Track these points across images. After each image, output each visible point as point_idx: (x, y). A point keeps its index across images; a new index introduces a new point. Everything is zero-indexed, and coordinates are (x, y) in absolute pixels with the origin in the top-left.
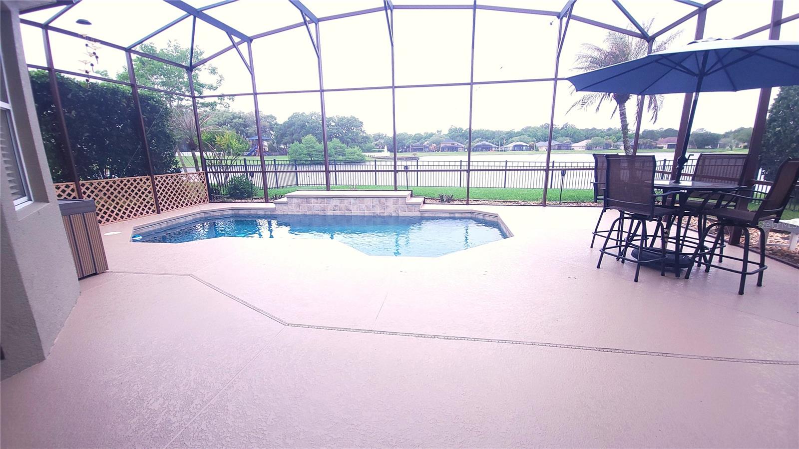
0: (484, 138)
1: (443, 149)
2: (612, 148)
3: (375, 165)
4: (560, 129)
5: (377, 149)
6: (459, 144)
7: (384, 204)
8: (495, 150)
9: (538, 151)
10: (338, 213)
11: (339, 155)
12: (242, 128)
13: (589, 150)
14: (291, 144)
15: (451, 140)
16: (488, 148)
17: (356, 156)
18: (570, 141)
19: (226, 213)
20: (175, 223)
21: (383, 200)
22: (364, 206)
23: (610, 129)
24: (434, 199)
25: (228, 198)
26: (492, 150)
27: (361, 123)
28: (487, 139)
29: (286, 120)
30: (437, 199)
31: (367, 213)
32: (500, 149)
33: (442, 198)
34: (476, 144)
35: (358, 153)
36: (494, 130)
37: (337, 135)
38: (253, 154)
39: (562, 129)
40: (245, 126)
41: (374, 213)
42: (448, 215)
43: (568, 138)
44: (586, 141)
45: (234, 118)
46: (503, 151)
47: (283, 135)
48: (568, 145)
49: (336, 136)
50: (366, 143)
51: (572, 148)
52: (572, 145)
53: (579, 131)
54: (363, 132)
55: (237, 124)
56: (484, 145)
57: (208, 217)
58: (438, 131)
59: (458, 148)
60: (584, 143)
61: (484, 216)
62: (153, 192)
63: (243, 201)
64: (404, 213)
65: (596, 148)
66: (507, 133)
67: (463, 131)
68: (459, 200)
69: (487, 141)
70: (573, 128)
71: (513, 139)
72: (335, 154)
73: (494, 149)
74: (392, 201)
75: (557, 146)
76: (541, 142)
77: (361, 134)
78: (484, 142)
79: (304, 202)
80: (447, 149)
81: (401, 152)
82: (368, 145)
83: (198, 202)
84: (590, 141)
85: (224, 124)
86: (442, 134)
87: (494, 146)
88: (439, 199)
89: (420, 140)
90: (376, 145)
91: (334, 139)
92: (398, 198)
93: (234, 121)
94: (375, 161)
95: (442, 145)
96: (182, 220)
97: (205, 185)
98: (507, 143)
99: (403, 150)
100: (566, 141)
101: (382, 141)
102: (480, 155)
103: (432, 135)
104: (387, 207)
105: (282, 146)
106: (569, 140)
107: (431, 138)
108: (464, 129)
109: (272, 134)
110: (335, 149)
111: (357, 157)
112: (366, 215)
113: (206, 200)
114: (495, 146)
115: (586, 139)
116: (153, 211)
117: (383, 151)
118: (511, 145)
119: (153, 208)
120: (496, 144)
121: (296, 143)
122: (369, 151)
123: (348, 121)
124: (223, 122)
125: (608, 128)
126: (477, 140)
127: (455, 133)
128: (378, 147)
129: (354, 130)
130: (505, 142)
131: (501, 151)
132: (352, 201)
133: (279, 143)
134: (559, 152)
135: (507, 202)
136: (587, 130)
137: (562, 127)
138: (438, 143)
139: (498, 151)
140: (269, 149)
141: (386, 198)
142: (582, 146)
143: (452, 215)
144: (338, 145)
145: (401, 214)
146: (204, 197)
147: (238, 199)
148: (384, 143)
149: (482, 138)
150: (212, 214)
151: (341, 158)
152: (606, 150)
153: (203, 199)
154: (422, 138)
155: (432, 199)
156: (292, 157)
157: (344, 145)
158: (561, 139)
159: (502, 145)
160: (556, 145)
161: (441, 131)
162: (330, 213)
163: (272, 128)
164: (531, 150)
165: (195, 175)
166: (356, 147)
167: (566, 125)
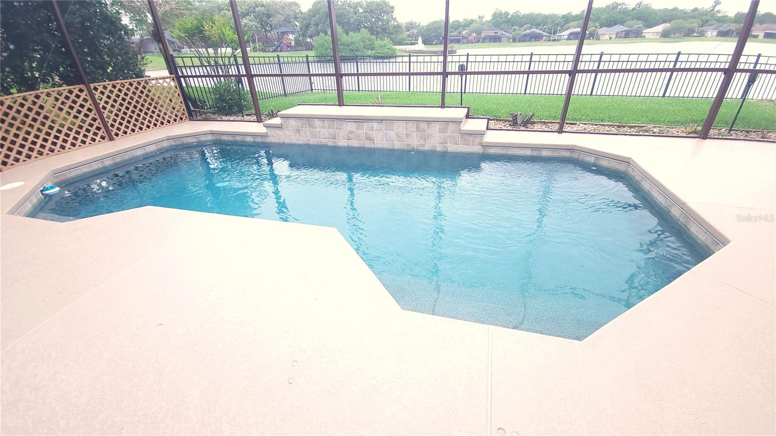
0: (534, 24)
1: (484, 40)
2: (695, 35)
3: (410, 62)
4: (631, 9)
5: (409, 40)
6: (503, 32)
7: (425, 131)
8: (546, 40)
9: (599, 39)
10: (355, 143)
11: (368, 49)
12: (265, 18)
13: (664, 37)
14: (316, 37)
15: (494, 28)
16: (536, 38)
17: (386, 50)
18: (643, 26)
19: (203, 138)
20: (127, 157)
21: (423, 125)
22: (393, 134)
23: (696, 9)
24: (500, 120)
25: (214, 114)
26: (542, 39)
27: (392, 8)
28: (537, 25)
29: (311, 7)
30: (506, 121)
31: (397, 145)
32: (552, 38)
33: (516, 119)
34: (524, 33)
35: (388, 47)
36: (547, 13)
37: (366, 25)
38: (279, 49)
39: (634, 9)
40: (269, 16)
41: (408, 145)
42: (528, 153)
43: (639, 22)
44: (663, 25)
45: (257, 6)
46: (555, 40)
47: (307, 26)
48: (639, 31)
49: (364, 25)
50: (398, 35)
51: (643, 35)
52: (644, 31)
53: (655, 12)
54: (395, 20)
55: (260, 13)
56: (532, 33)
57: (179, 145)
58: (479, 17)
59: (501, 38)
60: (660, 28)
61: (596, 159)
62: (95, 109)
63: (232, 118)
64: (455, 146)
65: (674, 34)
66: (564, 17)
67: (509, 16)
68: (541, 122)
69: (537, 28)
70: (647, 7)
71: (569, 25)
72: (364, 48)
73: (544, 38)
74: (437, 126)
75: (624, 33)
76: (605, 28)
77: (392, 22)
78: (534, 30)
79: (305, 126)
80: (488, 40)
81: (435, 44)
82: (401, 36)
83: (172, 121)
84: (669, 25)
85: (247, 14)
86: (484, 21)
87: (545, 34)
88: (509, 121)
89: (458, 29)
90: (408, 36)
91: (363, 30)
92: (447, 121)
93: (257, 9)
94: (410, 56)
95: (483, 35)
96: (139, 153)
97: (179, 95)
98: (562, 31)
99: (439, 42)
100: (636, 26)
101: (415, 31)
102: (528, 46)
103: (472, 22)
104: (430, 136)
105: (309, 40)
106: (641, 25)
107: (471, 26)
108: (511, 14)
109: (297, 26)
110: (364, 41)
111: (388, 51)
112: (396, 147)
113: (184, 117)
114: (547, 34)
115: (663, 23)
116: (103, 138)
117: (417, 43)
118: (567, 33)
119: (100, 133)
120: (547, 32)
121: (322, 35)
122: (400, 44)
123: (378, 6)
124: (245, 12)
125: (693, 8)
126: (525, 26)
127: (500, 18)
128: (411, 39)
129: (385, 18)
130: (559, 28)
131: (553, 40)
132: (375, 125)
133: (304, 35)
134: (627, 40)
135: (624, 127)
136: (666, 10)
137: (634, 7)
138: (479, 32)
139: (550, 40)
140: (296, 43)
141: (429, 121)
142: (657, 33)
143: (535, 153)
144: (366, 36)
145: (452, 148)
146: (180, 113)
147: (226, 115)
148: (417, 33)
149: (532, 25)
150: (185, 141)
151: (369, 52)
152: (687, 37)
153: (179, 114)
154: (460, 26)
155: (497, 120)
156: (318, 53)
157: (374, 37)
158: (630, 23)
159: (554, 33)
160: (624, 31)
161: (483, 17)
162: (342, 143)
163: (296, 18)
164: (590, 39)
165: (168, 80)
166: (386, 38)
167: (639, 4)
